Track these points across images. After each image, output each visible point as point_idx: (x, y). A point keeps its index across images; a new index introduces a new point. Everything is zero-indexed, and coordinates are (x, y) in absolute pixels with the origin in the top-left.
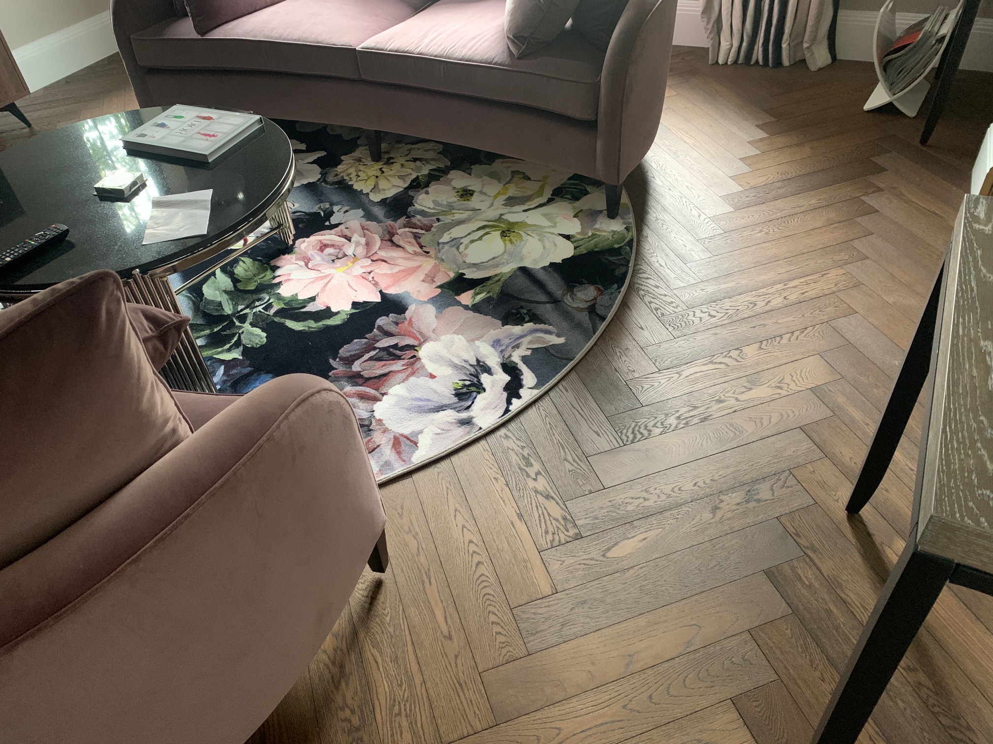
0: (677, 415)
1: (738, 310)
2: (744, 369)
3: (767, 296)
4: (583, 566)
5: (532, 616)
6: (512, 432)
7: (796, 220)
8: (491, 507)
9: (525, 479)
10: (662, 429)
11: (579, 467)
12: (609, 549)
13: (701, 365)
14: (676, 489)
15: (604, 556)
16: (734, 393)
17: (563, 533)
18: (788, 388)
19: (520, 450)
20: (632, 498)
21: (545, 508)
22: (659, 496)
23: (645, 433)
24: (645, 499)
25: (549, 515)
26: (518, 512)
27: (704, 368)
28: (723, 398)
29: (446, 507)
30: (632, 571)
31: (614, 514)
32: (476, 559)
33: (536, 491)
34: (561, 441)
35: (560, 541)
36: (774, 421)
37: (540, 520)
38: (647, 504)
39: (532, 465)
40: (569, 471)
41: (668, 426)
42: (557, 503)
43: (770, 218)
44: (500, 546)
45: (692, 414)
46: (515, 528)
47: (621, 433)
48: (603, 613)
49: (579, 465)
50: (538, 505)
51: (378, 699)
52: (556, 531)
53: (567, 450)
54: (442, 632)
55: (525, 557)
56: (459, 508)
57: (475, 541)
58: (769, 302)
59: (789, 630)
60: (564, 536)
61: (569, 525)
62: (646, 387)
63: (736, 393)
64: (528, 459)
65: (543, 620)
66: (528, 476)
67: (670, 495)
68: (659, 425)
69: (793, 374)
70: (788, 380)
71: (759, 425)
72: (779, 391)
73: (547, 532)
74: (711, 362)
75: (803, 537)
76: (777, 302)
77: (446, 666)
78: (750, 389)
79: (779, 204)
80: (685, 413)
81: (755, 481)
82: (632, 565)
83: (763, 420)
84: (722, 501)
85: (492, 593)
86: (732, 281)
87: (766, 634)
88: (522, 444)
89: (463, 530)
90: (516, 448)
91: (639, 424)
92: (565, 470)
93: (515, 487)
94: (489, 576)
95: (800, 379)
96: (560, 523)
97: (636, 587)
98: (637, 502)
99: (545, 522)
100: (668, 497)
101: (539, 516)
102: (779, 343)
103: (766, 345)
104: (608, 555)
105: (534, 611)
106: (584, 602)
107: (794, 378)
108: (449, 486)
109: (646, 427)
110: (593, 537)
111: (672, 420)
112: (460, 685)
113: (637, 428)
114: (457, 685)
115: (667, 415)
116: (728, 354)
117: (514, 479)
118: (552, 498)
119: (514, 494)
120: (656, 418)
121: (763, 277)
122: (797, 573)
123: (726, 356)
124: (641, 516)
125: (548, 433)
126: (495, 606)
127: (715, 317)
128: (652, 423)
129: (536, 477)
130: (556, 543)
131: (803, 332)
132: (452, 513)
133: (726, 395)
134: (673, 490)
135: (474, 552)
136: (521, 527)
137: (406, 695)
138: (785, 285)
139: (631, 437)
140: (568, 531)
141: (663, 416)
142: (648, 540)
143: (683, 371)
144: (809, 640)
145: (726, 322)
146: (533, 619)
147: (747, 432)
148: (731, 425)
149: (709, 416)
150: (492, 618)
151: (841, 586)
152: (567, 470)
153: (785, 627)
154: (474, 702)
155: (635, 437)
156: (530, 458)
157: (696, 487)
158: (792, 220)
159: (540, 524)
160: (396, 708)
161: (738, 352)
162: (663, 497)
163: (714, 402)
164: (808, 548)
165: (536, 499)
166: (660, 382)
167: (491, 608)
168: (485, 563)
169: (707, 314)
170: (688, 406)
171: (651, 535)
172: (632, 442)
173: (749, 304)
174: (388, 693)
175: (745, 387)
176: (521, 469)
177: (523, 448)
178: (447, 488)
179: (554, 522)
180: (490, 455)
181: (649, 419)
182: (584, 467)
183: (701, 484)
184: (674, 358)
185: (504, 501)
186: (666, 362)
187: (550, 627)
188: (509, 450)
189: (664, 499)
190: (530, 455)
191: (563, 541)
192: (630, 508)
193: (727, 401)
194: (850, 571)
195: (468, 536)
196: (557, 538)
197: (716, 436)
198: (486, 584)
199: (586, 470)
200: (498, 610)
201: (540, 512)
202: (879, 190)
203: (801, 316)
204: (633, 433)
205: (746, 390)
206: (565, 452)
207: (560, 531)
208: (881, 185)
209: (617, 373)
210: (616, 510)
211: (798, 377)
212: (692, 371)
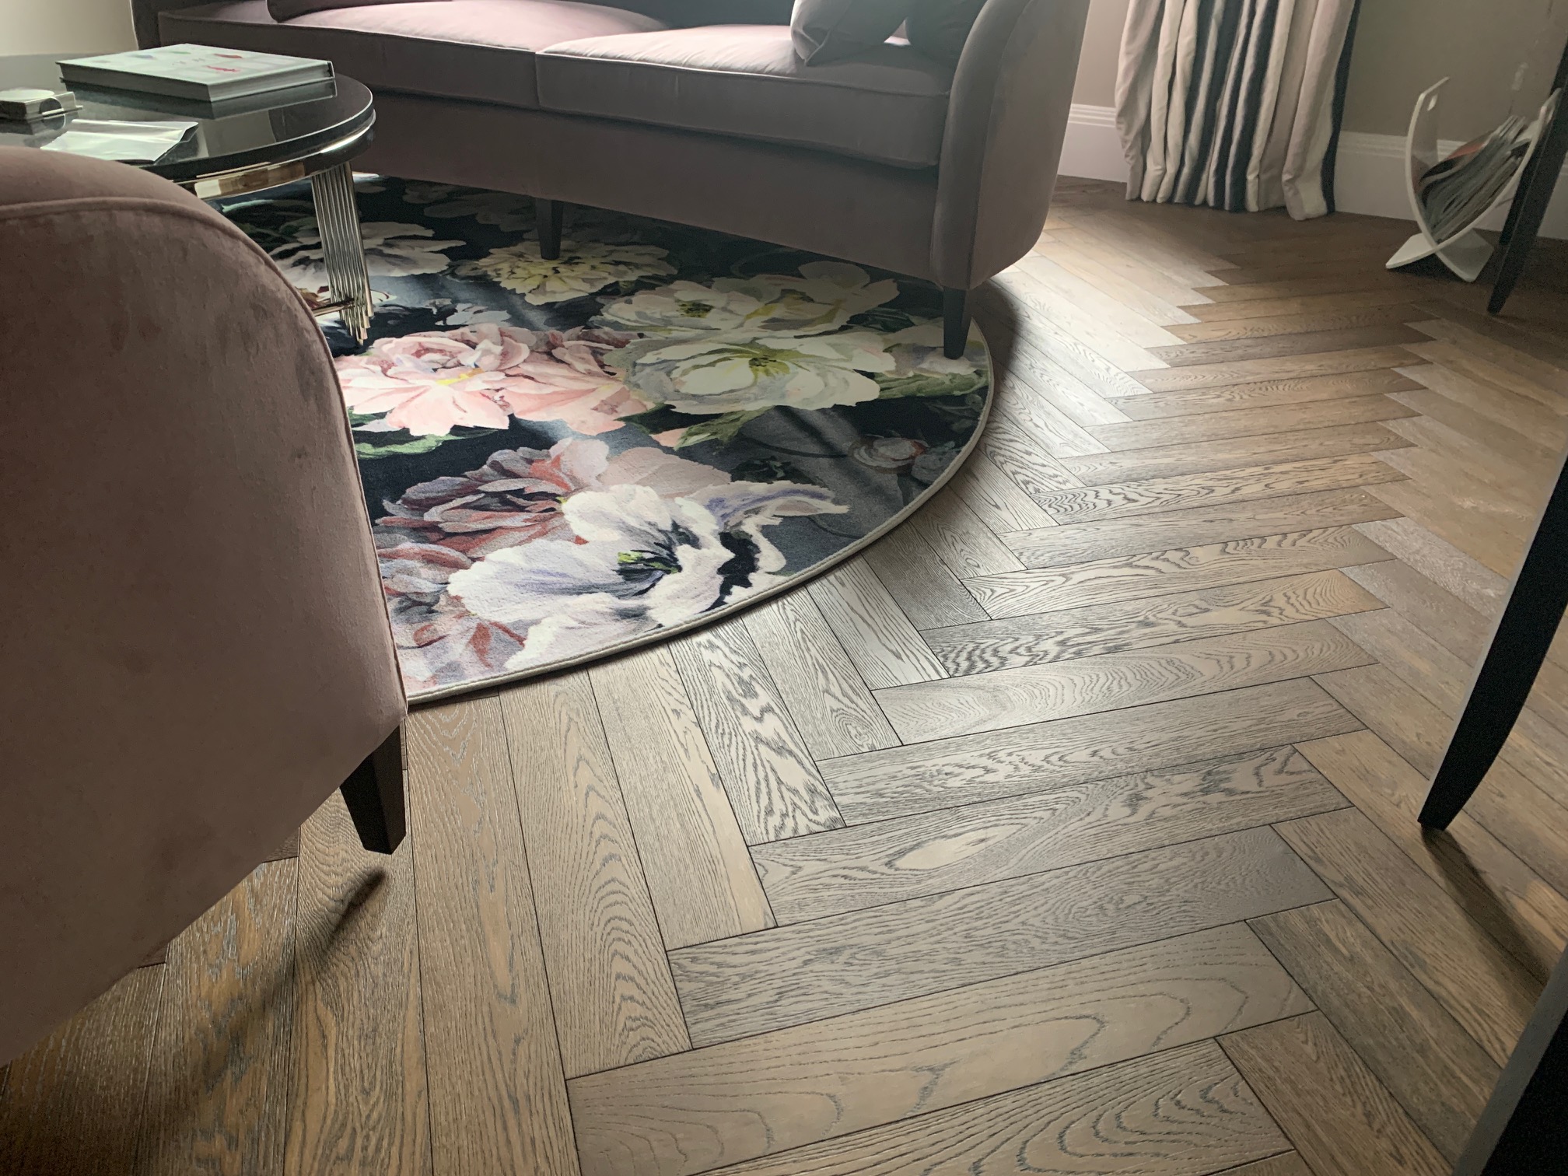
0: (1060, 638)
1: (1180, 495)
2: (1193, 580)
3: (1234, 481)
4: (842, 880)
5: (713, 969)
6: (723, 640)
7: (1281, 387)
8: (658, 758)
9: (737, 717)
10: (1028, 659)
11: (854, 706)
12: (902, 853)
13: (1109, 567)
14: (1054, 759)
15: (889, 864)
16: (1174, 614)
17: (806, 815)
18: (1281, 614)
19: (736, 670)
20: (961, 766)
21: (773, 770)
22: (1016, 768)
23: (995, 661)
24: (987, 771)
25: (780, 782)
26: (714, 771)
27: (1115, 572)
28: (1152, 619)
29: (560, 753)
30: (948, 900)
31: (918, 791)
32: (605, 849)
33: (758, 739)
34: (821, 660)
35: (795, 830)
36: (1254, 664)
37: (758, 789)
38: (990, 778)
39: (756, 695)
40: (832, 711)
41: (1042, 654)
42: (800, 763)
43: (1234, 382)
44: (664, 831)
45: (1089, 638)
46: (702, 800)
47: (946, 657)
48: (877, 976)
49: (852, 702)
50: (758, 762)
51: (304, 1121)
52: (790, 809)
53: (830, 676)
54: (495, 986)
55: (716, 852)
56: (588, 755)
57: (610, 815)
58: (1237, 489)
59: (1310, 1043)
60: (806, 821)
61: (820, 803)
62: (999, 591)
63: (1178, 614)
64: (750, 684)
65: (736, 979)
66: (745, 711)
67: (1040, 767)
68: (1022, 650)
69: (1290, 594)
70: (1280, 601)
71: (1226, 667)
72: (1264, 617)
73: (770, 812)
74: (1130, 565)
75: (1327, 863)
76: (1253, 489)
77: (489, 1059)
78: (1207, 610)
79: (1249, 365)
80: (1077, 636)
81: (1221, 759)
82: (950, 887)
83: (1234, 660)
84: (1150, 787)
85: (629, 916)
86: (1170, 456)
87: (1256, 1047)
88: (742, 660)
89: (587, 794)
90: (726, 664)
91: (982, 646)
92: (824, 708)
93: (713, 729)
94: (628, 882)
95: (1304, 603)
96: (801, 798)
97: (956, 930)
98: (969, 774)
99: (769, 793)
100: (1035, 771)
101: (758, 783)
102: (1259, 547)
103: (1235, 549)
104: (899, 863)
105: (718, 958)
106: (837, 951)
107: (1293, 600)
108: (574, 716)
109: (995, 652)
110: (869, 828)
111: (1050, 646)
112: (515, 1102)
113: (978, 652)
114: (507, 1103)
115: (1038, 637)
116: (1163, 555)
117: (713, 716)
118: (791, 753)
119: (710, 740)
120: (1017, 640)
121: (1221, 456)
122: (1321, 931)
123: (1157, 558)
124: (976, 799)
125: (798, 646)
126: (629, 942)
127: (1136, 501)
128: (1009, 647)
129: (762, 715)
130: (787, 833)
131: (1305, 535)
132: (571, 763)
133: (1159, 615)
134: (1046, 759)
135: (604, 837)
136: (715, 798)
137: (375, 1115)
138: (1266, 469)
139: (964, 665)
140: (816, 813)
141: (1031, 638)
142: (990, 842)
143: (1073, 573)
144: (1358, 1068)
145: (1157, 510)
146: (713, 974)
147: (1202, 674)
148: (1170, 662)
149: (1125, 645)
150: (620, 966)
151: (1423, 966)
152: (828, 709)
153: (1302, 1037)
154: (538, 1143)
155: (972, 666)
156: (753, 683)
157: (1096, 758)
158: (1274, 387)
159: (758, 797)
160: (343, 1144)
161: (1181, 554)
162: (1025, 770)
163: (1134, 625)
164: (1341, 885)
165: (755, 752)
166: (1027, 587)
167: (620, 947)
168: (623, 859)
169: (1123, 496)
170: (1082, 626)
171: (998, 834)
172: (967, 673)
173: (1200, 490)
174: (332, 1108)
175: (1197, 607)
176: (730, 699)
177: (741, 666)
178: (571, 719)
179: (787, 794)
180: (673, 674)
181: (1002, 640)
182: (864, 707)
183: (1106, 753)
184: (1058, 553)
185: (686, 750)
186: (1042, 558)
187: (750, 995)
188: (713, 668)
189: (1027, 772)
190: (754, 679)
191: (802, 831)
192: (954, 783)
193: (1160, 624)
194: (1437, 935)
195: (596, 805)
196: (790, 823)
197: (1138, 677)
198: (619, 897)
199: (868, 711)
200: (636, 952)
201: (761, 775)
202: (1423, 362)
203: (1299, 513)
204: (969, 659)
205: (1198, 611)
206: (827, 679)
207: (798, 812)
208: (1426, 357)
209: (945, 567)
210: (925, 784)
211: (1300, 599)
212: (1091, 574)
